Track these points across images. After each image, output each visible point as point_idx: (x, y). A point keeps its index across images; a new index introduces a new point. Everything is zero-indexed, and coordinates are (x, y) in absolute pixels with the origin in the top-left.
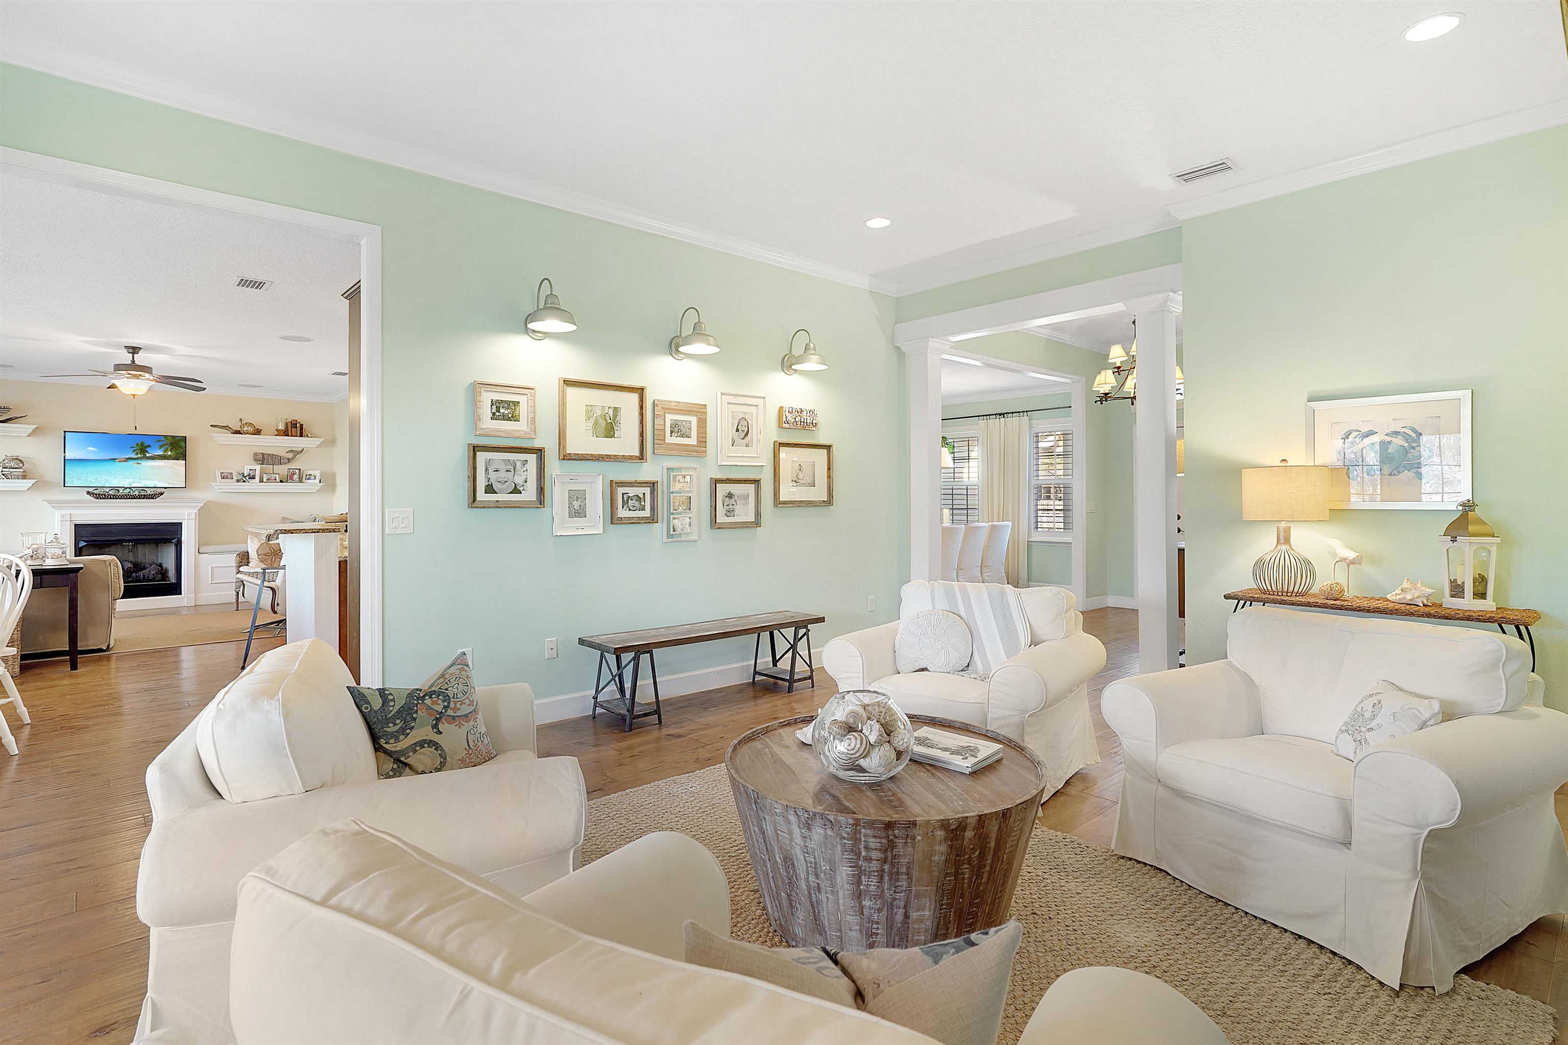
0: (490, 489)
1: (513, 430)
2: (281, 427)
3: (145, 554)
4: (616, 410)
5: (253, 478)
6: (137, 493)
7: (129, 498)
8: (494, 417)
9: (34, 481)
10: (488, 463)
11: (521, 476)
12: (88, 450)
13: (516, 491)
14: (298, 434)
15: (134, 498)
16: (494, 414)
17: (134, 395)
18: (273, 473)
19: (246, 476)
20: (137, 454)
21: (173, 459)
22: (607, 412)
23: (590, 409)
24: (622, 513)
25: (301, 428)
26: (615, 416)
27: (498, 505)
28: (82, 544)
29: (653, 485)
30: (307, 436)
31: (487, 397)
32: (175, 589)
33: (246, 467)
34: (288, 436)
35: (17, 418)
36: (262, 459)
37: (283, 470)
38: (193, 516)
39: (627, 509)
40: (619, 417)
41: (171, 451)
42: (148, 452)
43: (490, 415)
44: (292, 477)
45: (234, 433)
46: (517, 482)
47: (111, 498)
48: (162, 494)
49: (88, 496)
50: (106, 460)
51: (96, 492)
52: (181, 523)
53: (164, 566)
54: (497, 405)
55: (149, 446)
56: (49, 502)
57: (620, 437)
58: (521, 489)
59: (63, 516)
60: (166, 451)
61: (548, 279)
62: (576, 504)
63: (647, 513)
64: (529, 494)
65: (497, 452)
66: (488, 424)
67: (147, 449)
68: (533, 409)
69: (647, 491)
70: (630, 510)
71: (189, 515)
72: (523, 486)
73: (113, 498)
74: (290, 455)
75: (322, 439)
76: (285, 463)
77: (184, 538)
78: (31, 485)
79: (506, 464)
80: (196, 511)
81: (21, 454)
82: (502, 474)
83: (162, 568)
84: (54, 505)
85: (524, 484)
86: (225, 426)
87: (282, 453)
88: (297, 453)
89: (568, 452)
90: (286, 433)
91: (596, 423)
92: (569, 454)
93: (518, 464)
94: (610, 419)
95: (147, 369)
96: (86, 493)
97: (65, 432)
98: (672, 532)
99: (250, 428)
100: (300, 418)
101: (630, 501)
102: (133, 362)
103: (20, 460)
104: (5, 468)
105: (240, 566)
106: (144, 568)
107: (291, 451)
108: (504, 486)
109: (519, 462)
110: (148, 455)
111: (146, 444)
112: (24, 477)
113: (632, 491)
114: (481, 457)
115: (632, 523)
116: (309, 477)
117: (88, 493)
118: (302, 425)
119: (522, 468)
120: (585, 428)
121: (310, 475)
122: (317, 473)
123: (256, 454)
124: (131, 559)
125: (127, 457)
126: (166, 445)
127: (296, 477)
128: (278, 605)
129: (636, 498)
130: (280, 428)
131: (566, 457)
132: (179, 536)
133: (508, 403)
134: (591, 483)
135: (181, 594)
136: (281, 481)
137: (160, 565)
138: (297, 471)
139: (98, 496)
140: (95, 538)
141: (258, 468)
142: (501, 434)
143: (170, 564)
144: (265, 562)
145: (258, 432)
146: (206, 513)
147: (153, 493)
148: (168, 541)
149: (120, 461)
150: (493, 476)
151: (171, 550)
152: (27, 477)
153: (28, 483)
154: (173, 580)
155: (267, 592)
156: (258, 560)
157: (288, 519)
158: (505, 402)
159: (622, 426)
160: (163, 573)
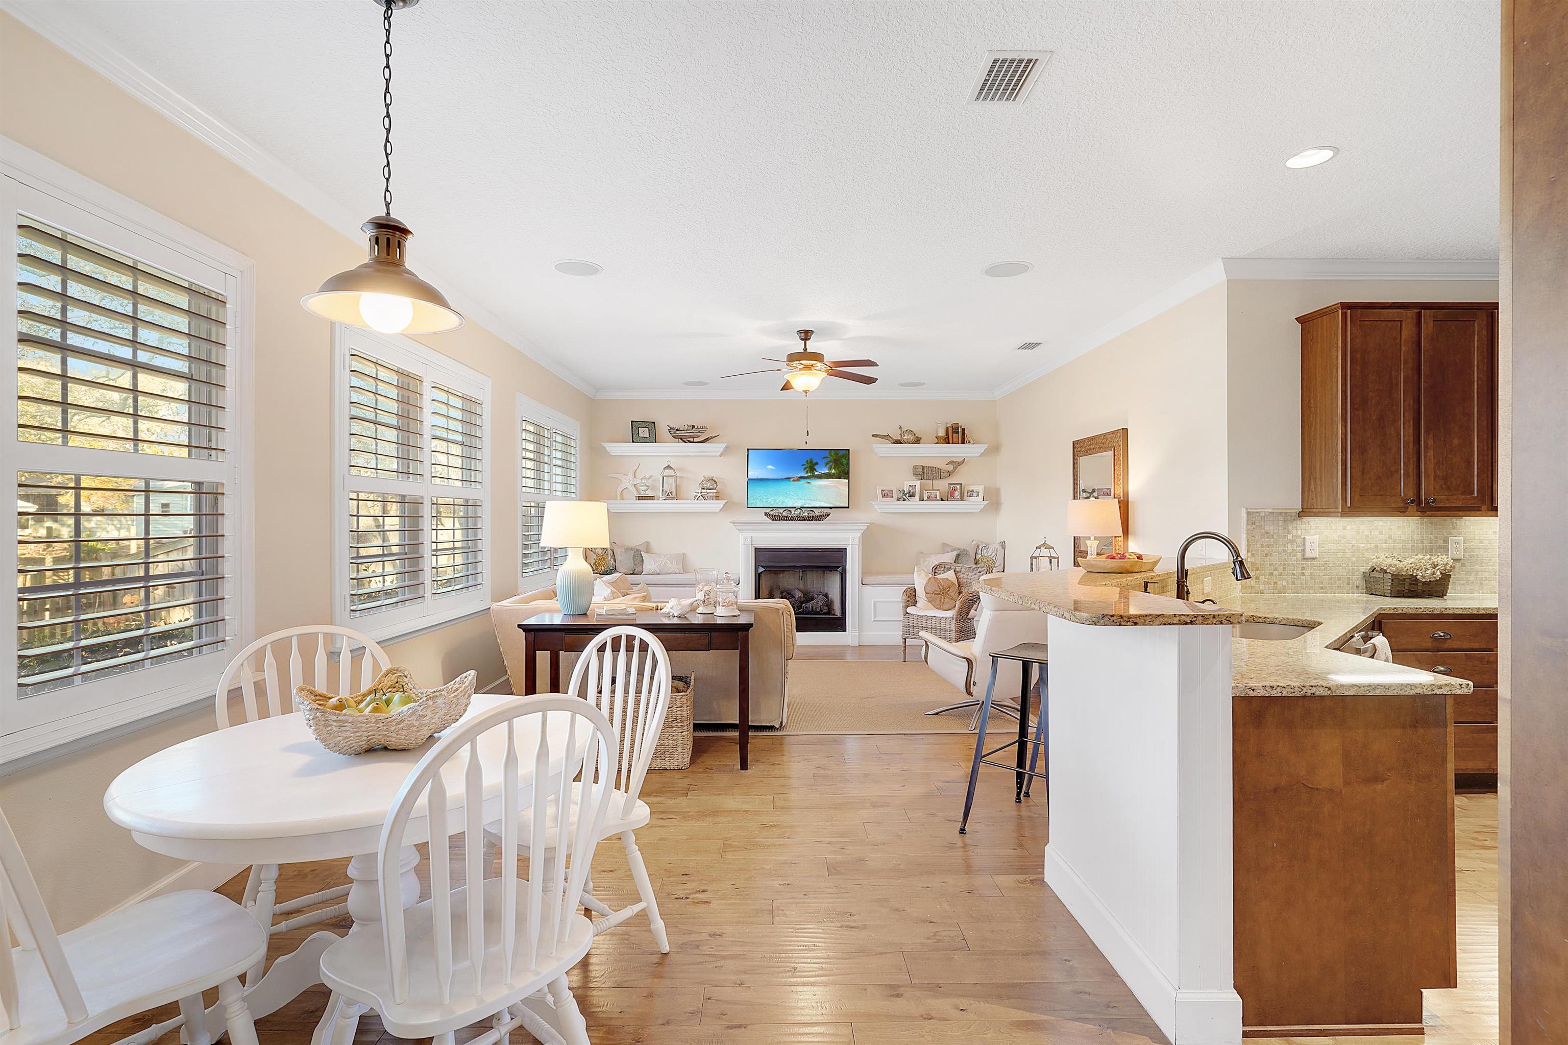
2: (942, 433)
3: (813, 582)
5: (912, 495)
6: (806, 514)
7: (800, 520)
9: (724, 502)
12: (767, 469)
14: (960, 441)
15: (804, 520)
17: (806, 392)
18: (933, 490)
19: (906, 494)
20: (807, 473)
21: (836, 478)
25: (963, 434)
28: (761, 570)
30: (969, 442)
32: (838, 624)
33: (906, 483)
34: (949, 443)
35: (712, 438)
36: (923, 472)
37: (942, 485)
38: (857, 542)
41: (834, 468)
42: (816, 470)
44: (952, 495)
45: (894, 443)
47: (784, 520)
48: (828, 515)
49: (766, 517)
50: (782, 479)
51: (772, 513)
52: (846, 549)
53: (830, 596)
55: (817, 464)
56: (735, 524)
59: (746, 539)
60: (830, 469)
67: (815, 467)
71: (853, 539)
73: (786, 520)
74: (951, 468)
75: (986, 446)
76: (945, 477)
77: (848, 567)
78: (722, 506)
80: (860, 535)
81: (716, 475)
83: (828, 599)
84: (741, 527)
86: (885, 436)
87: (942, 465)
88: (957, 464)
90: (947, 440)
95: (818, 357)
96: (764, 514)
97: (748, 449)
99: (910, 436)
100: (962, 423)
102: (805, 349)
103: (715, 481)
104: (703, 489)
105: (908, 607)
106: (812, 599)
107: (951, 462)
110: (816, 473)
111: (814, 461)
112: (717, 498)
116: (971, 494)
117: (766, 514)
118: (963, 430)
121: (972, 491)
122: (980, 489)
123: (915, 467)
124: (801, 586)
125: (799, 476)
126: (830, 462)
127: (957, 494)
128: (975, 684)
130: (940, 435)
132: (843, 564)
135: (845, 631)
136: (942, 500)
137: (826, 596)
138: (958, 487)
139: (775, 518)
140: (771, 564)
141: (918, 483)
143: (835, 596)
144: (933, 603)
145: (917, 441)
146: (868, 538)
147: (820, 514)
148: (833, 569)
149: (793, 481)
151: (836, 578)
152: (720, 498)
153: (720, 504)
154: (838, 614)
155: (961, 663)
156: (926, 599)
157: (948, 545)
160: (829, 604)
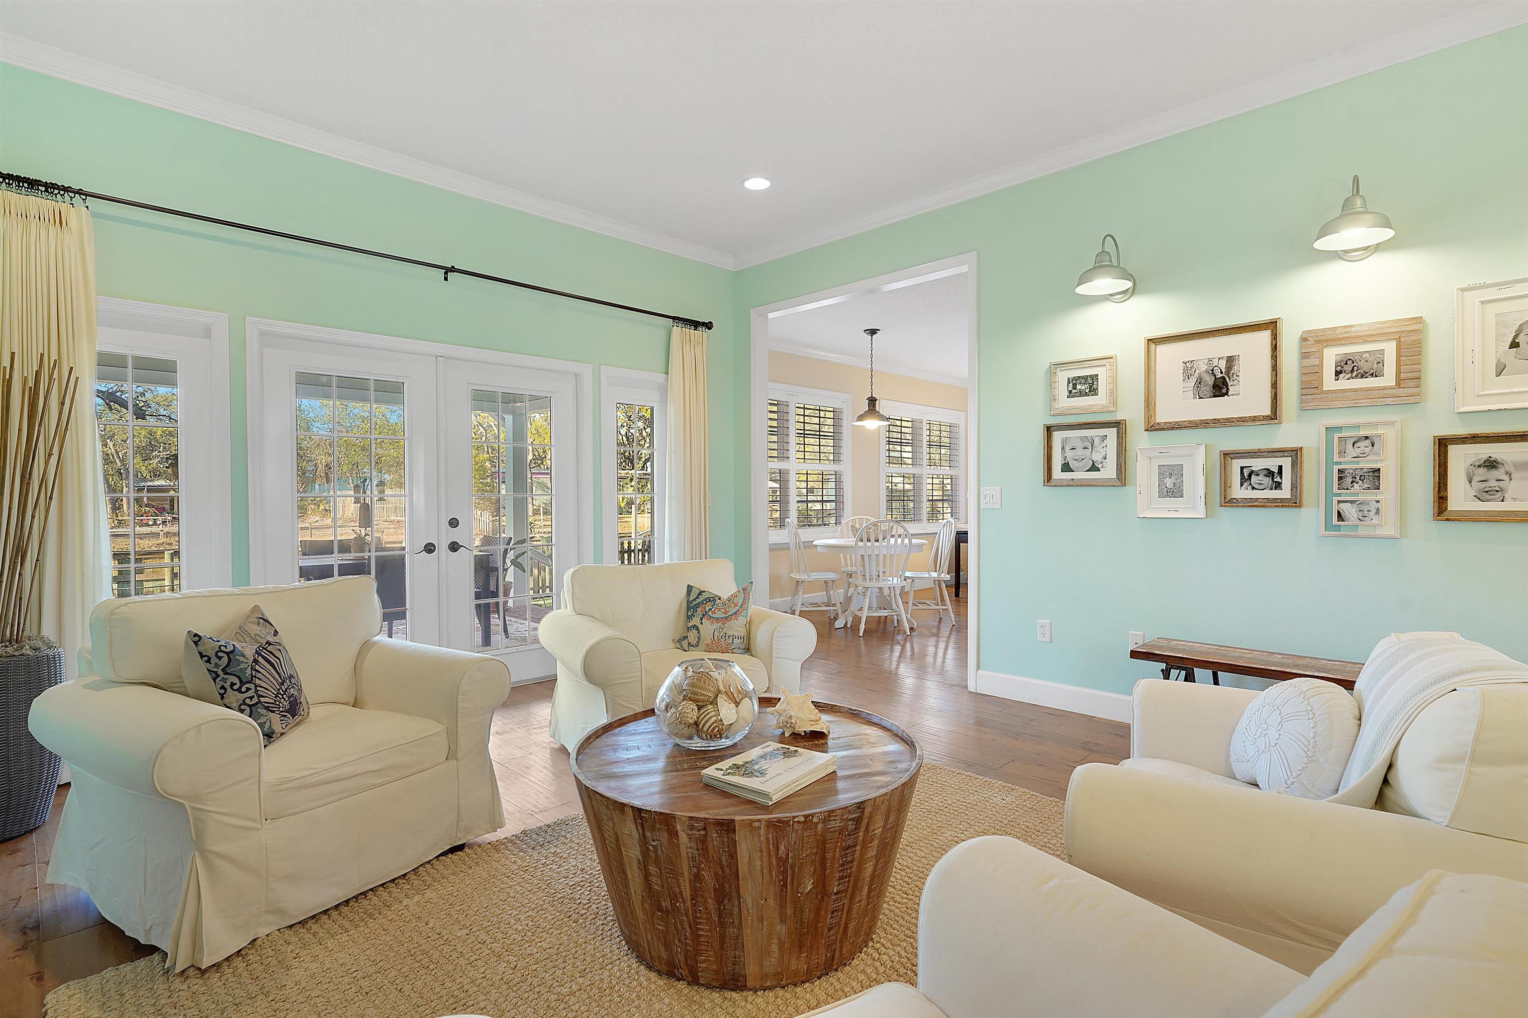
0: (1066, 468)
1: (1093, 406)
4: (1231, 360)
8: (1071, 395)
10: (1065, 441)
11: (1099, 452)
13: (1094, 468)
16: (1070, 392)
22: (1216, 364)
23: (1188, 369)
24: (1239, 492)
26: (1229, 368)
27: (1071, 484)
29: (1295, 454)
31: (1063, 377)
39: (1250, 487)
40: (1236, 368)
43: (1067, 393)
46: (1095, 459)
54: (1074, 382)
57: (1239, 394)
58: (1100, 466)
61: (1111, 236)
62: (1169, 482)
63: (1285, 493)
64: (1109, 471)
65: (1072, 430)
66: (1064, 402)
68: (1114, 380)
69: (1286, 463)
70: (1253, 488)
72: (1102, 463)
79: (1083, 442)
82: (1079, 452)
85: (1103, 460)
89: (1157, 421)
91: (1200, 381)
92: (1158, 423)
93: (1097, 440)
94: (1222, 373)
98: (1335, 520)
101: (1253, 477)
108: (1081, 464)
109: (1098, 438)
113: (1258, 464)
114: (1057, 436)
115: (1254, 506)
119: (1100, 444)
120: (1182, 390)
129: (1266, 472)
131: (1153, 427)
133: (1085, 378)
134: (1190, 455)
142: (1075, 411)
150: (1069, 454)
158: (1082, 377)
159: (1240, 379)
